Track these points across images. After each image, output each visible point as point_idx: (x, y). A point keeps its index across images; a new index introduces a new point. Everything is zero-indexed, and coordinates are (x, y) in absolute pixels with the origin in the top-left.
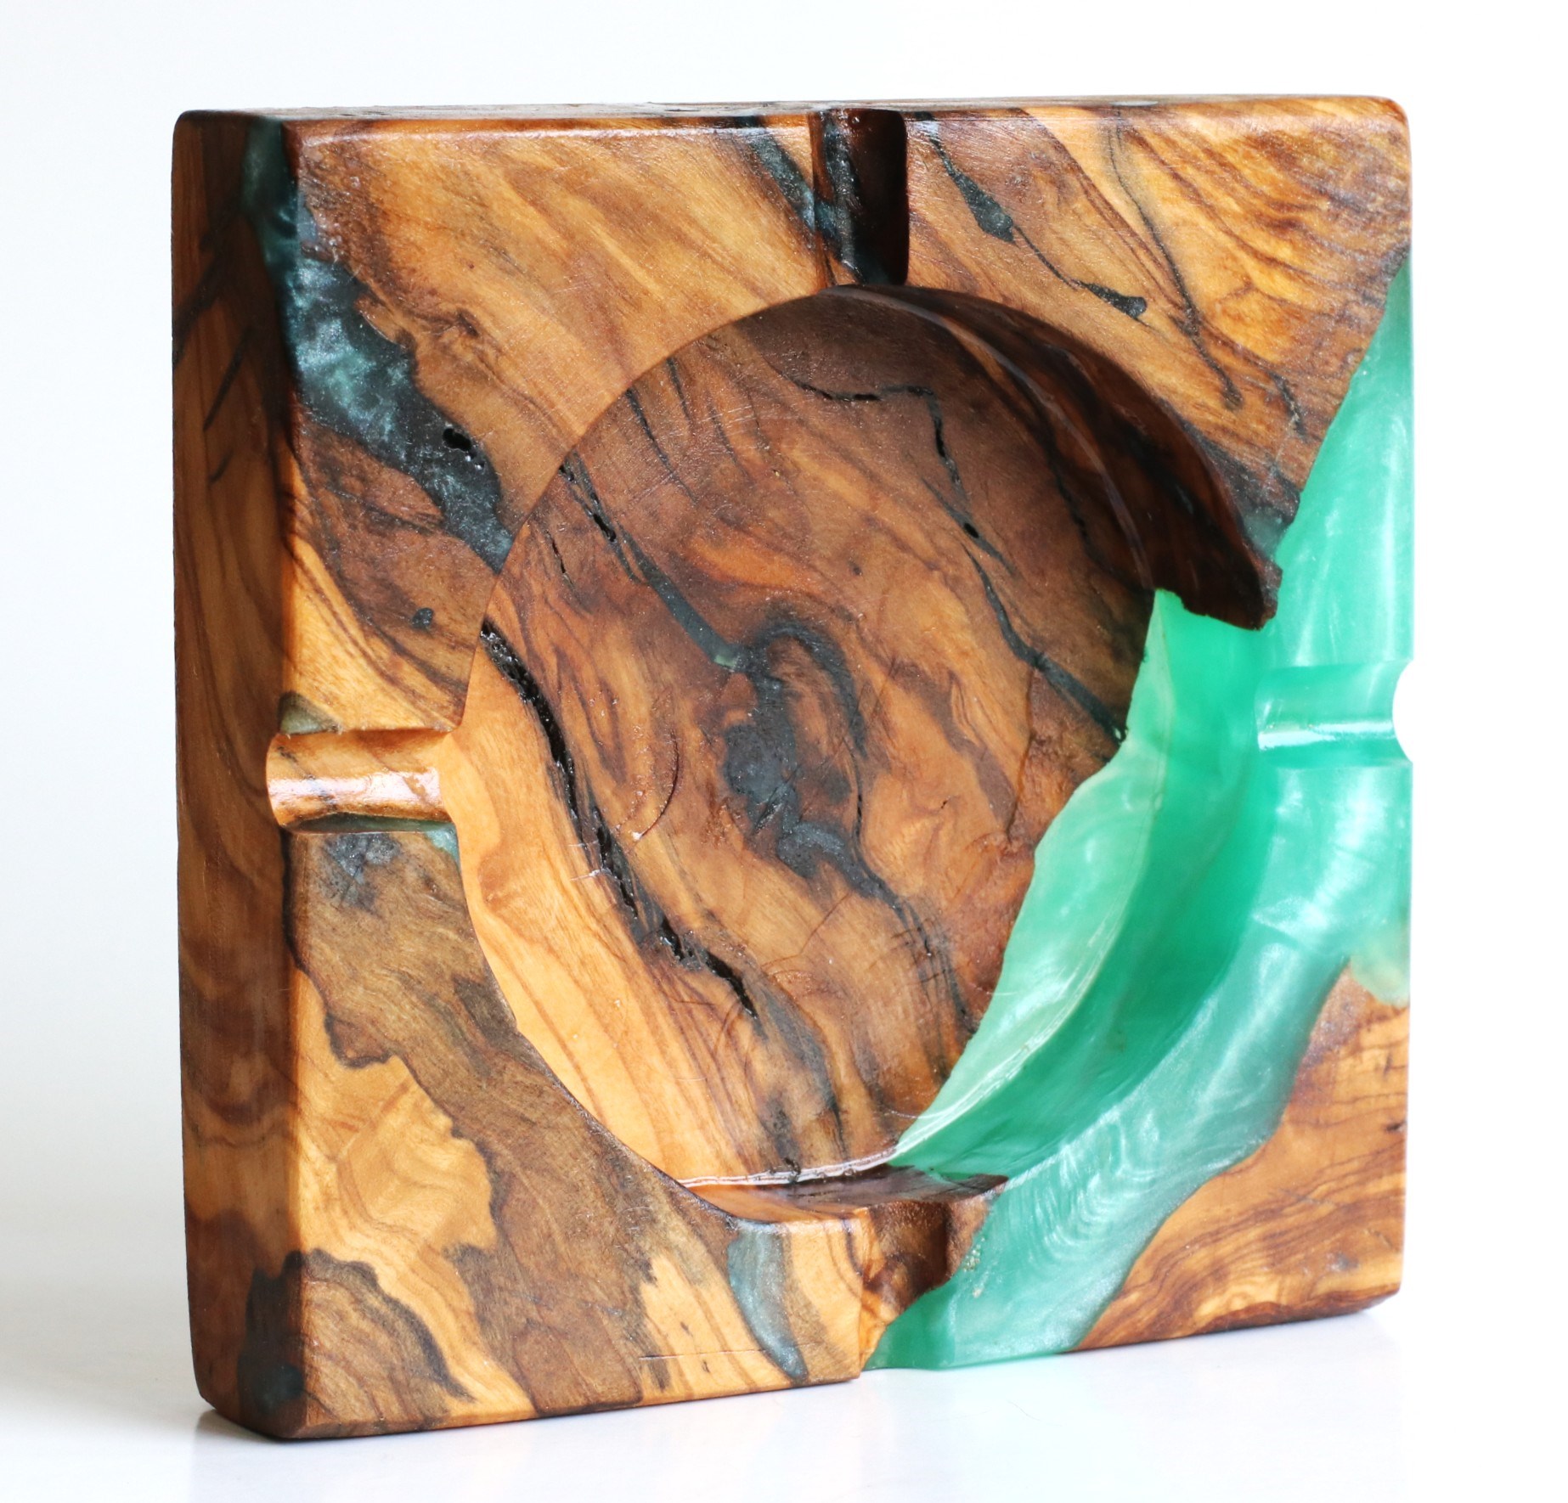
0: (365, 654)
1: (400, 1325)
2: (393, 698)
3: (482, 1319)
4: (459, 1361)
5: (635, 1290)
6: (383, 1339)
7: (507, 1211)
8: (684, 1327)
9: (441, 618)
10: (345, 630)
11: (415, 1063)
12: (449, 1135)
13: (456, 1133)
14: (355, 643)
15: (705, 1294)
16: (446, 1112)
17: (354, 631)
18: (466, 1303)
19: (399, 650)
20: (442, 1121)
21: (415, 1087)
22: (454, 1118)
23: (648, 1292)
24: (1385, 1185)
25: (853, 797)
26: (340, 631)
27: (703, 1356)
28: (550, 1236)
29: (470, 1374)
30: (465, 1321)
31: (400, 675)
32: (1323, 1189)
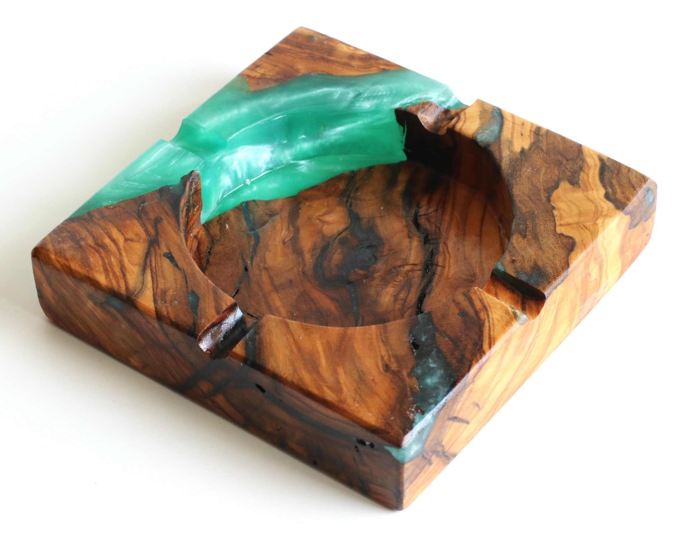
0: (488, 317)
1: (606, 181)
2: (488, 303)
3: (581, 169)
4: (596, 165)
5: (530, 149)
6: (614, 182)
7: (553, 185)
8: (522, 135)
9: (457, 311)
10: (489, 326)
11: (553, 228)
12: (556, 209)
13: (554, 208)
14: (489, 321)
15: (510, 137)
16: (553, 214)
17: (487, 324)
18: (582, 175)
19: (477, 313)
20: (555, 213)
21: (557, 223)
22: (552, 211)
23: (526, 146)
24: (284, 46)
25: (340, 236)
26: (491, 325)
27: (522, 126)
28: (545, 173)
29: (595, 161)
30: (586, 171)
31: (481, 307)
32: (303, 55)
